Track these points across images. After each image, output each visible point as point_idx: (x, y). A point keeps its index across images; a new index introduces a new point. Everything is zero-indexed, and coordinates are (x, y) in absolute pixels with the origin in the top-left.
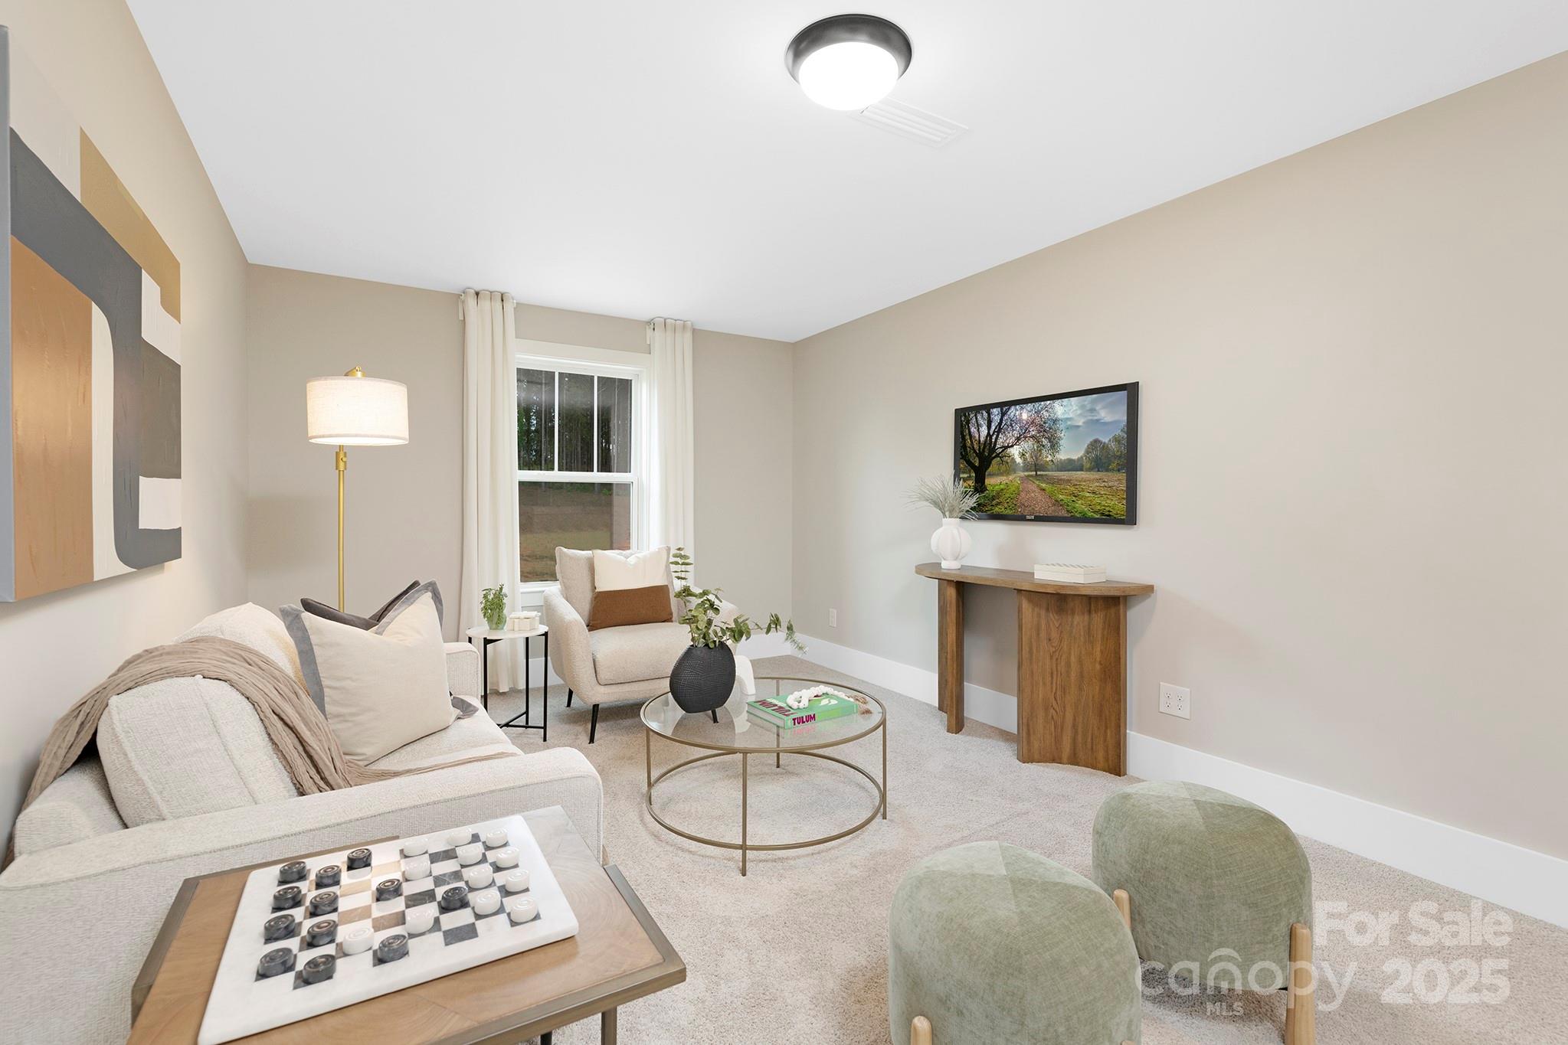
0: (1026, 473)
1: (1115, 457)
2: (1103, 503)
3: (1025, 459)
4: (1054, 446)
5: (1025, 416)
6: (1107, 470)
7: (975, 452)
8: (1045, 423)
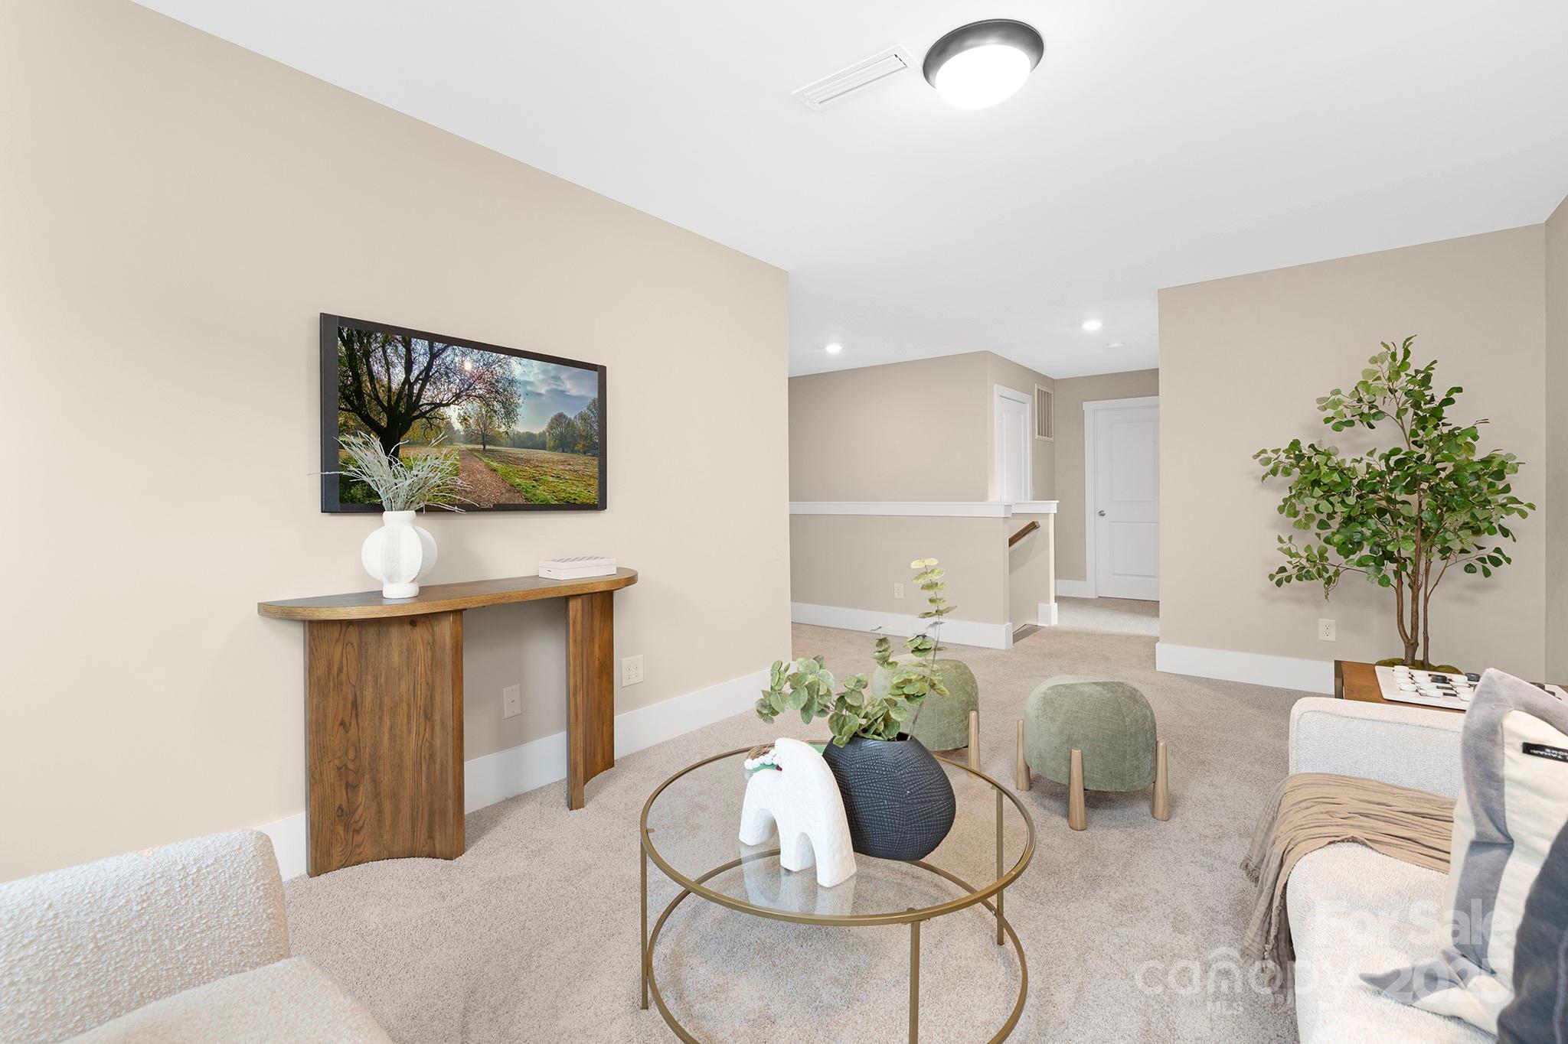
0: (470, 446)
1: (581, 436)
2: (569, 489)
3: (468, 426)
4: (510, 413)
5: (468, 366)
6: (573, 451)
7: (380, 403)
8: (497, 381)
